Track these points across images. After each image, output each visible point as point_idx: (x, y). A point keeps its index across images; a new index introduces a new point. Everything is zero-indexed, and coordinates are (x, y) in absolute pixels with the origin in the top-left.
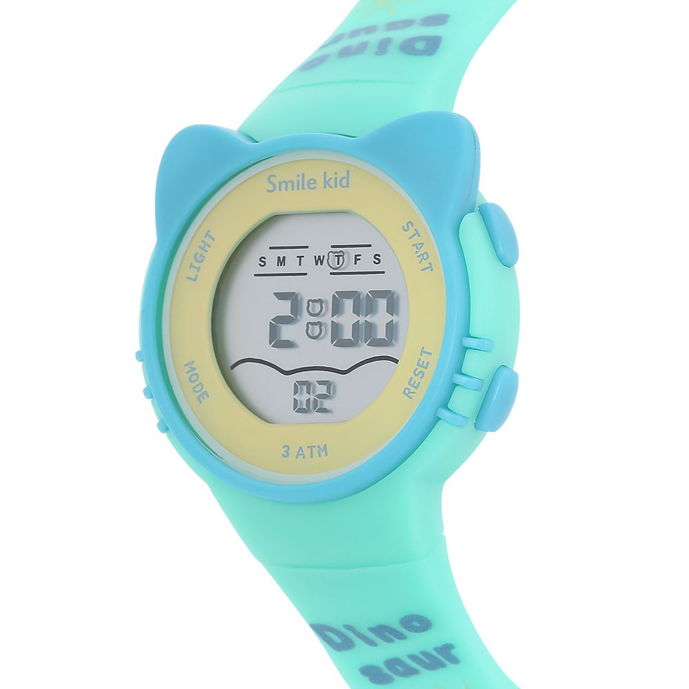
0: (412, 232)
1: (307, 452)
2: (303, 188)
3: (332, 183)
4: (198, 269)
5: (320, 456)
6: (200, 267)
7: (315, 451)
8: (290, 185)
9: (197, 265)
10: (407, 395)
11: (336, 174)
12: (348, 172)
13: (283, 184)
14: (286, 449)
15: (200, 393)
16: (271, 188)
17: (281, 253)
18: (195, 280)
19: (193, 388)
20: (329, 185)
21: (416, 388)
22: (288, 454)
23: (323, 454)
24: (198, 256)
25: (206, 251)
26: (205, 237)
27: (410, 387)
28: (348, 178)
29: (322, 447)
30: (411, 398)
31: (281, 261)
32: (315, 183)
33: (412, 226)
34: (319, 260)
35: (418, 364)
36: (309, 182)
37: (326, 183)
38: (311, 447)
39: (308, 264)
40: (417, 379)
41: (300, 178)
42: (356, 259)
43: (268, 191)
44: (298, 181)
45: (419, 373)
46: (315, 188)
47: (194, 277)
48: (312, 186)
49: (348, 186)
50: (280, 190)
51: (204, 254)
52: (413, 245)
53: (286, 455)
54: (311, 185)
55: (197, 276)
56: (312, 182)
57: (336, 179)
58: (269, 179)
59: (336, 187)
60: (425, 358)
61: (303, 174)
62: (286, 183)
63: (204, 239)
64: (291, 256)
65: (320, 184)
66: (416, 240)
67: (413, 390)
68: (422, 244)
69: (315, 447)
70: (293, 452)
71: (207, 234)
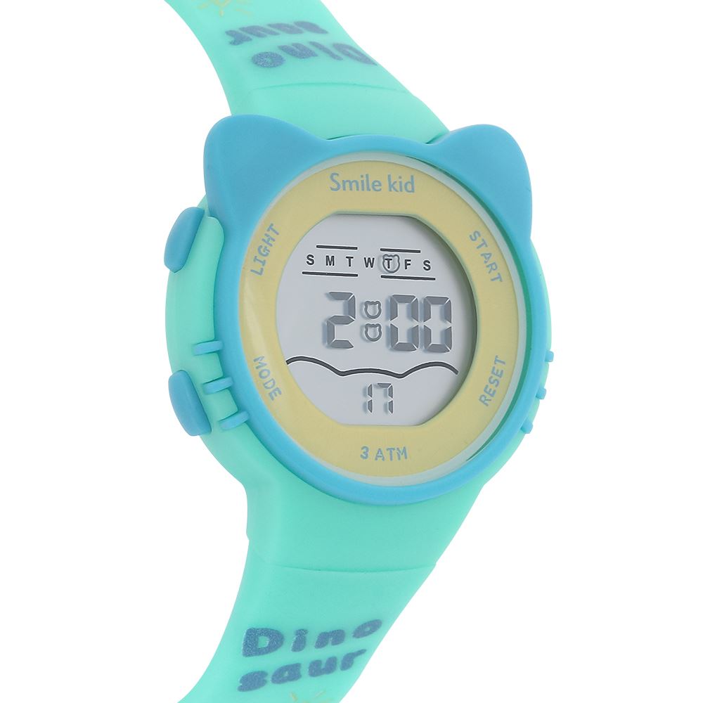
0: (479, 241)
1: (387, 454)
2: (369, 189)
3: (397, 186)
4: (264, 263)
5: (399, 459)
6: (265, 261)
7: (395, 453)
8: (354, 185)
9: (262, 259)
10: (483, 402)
11: (400, 177)
12: (412, 177)
13: (347, 184)
14: (365, 450)
15: (271, 390)
16: (335, 186)
17: (330, 252)
18: (260, 274)
19: (264, 385)
20: (394, 189)
21: (492, 395)
22: (367, 455)
23: (402, 457)
24: (262, 250)
25: (271, 245)
26: (268, 230)
27: (486, 394)
28: (412, 183)
29: (401, 450)
30: (487, 405)
31: (330, 261)
32: (380, 185)
33: (479, 235)
34: (369, 262)
35: (493, 372)
36: (373, 183)
37: (391, 186)
38: (391, 450)
39: (358, 266)
40: (492, 387)
41: (365, 179)
42: (406, 265)
43: (332, 189)
44: (362, 181)
45: (494, 381)
46: (381, 189)
47: (259, 271)
48: (378, 188)
49: (413, 191)
50: (344, 189)
51: (269, 248)
52: (482, 255)
53: (365, 456)
54: (376, 186)
55: (262, 269)
56: (377, 184)
57: (401, 182)
58: (332, 177)
59: (401, 190)
60: (499, 367)
61: (367, 176)
62: (350, 183)
63: (268, 233)
64: (340, 256)
65: (385, 185)
66: (484, 250)
67: (488, 397)
68: (490, 254)
69: (394, 449)
70: (372, 454)
71: (271, 228)
